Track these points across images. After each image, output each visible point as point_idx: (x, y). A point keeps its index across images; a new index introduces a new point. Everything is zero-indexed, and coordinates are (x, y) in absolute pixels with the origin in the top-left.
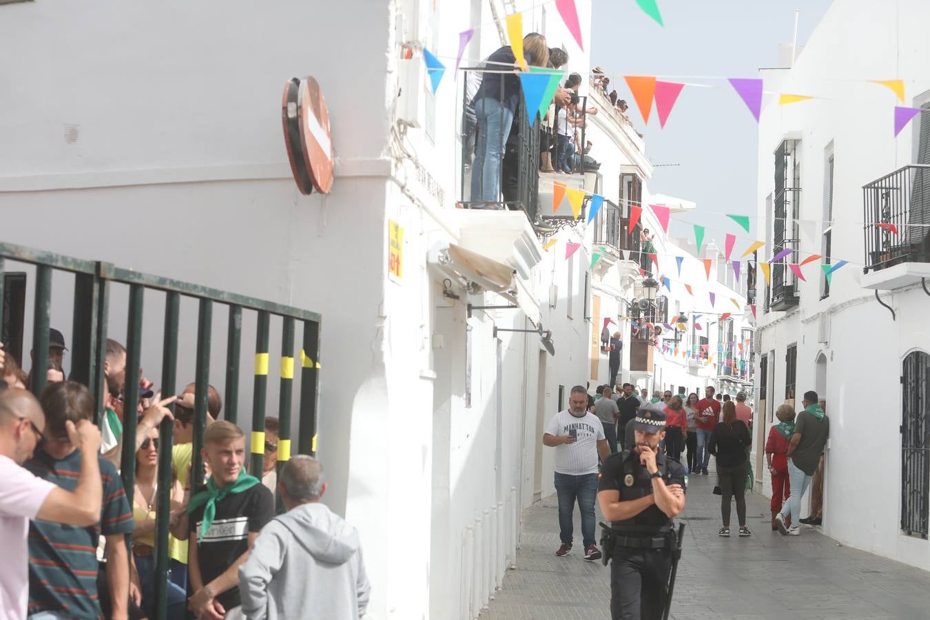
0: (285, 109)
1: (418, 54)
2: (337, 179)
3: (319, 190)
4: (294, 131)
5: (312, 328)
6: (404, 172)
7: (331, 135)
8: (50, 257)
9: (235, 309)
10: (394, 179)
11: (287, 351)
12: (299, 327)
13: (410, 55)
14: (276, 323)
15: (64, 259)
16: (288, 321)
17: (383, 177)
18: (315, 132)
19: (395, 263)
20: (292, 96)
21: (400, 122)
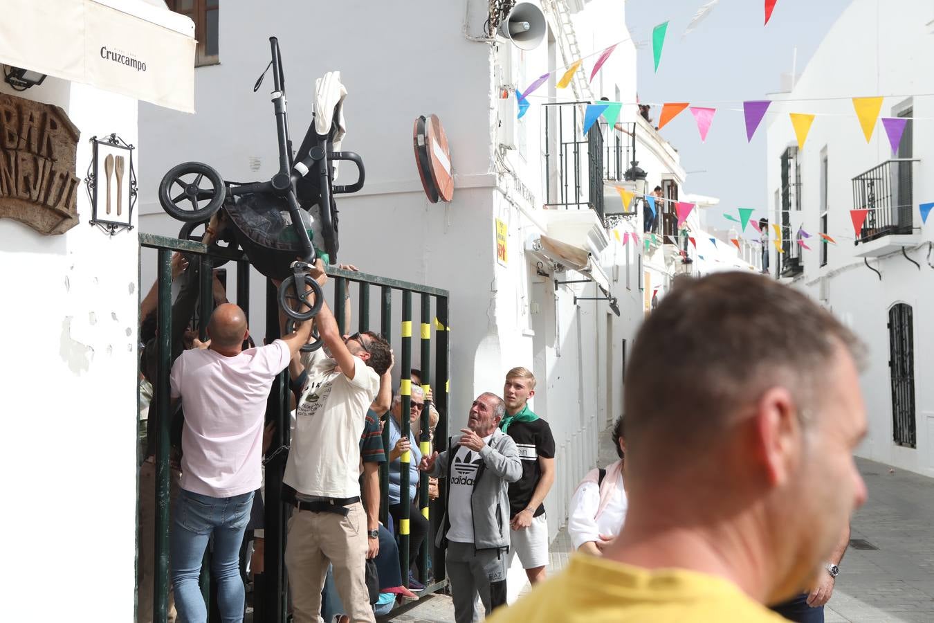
0: (416, 139)
1: (512, 95)
2: (456, 190)
3: (444, 199)
4: (423, 156)
5: (442, 301)
6: (506, 183)
7: (450, 158)
9: (386, 289)
10: (498, 189)
11: (425, 319)
12: (433, 301)
13: (506, 96)
14: (416, 299)
16: (425, 297)
17: (490, 187)
18: (438, 154)
19: (502, 251)
20: (420, 130)
21: (501, 146)
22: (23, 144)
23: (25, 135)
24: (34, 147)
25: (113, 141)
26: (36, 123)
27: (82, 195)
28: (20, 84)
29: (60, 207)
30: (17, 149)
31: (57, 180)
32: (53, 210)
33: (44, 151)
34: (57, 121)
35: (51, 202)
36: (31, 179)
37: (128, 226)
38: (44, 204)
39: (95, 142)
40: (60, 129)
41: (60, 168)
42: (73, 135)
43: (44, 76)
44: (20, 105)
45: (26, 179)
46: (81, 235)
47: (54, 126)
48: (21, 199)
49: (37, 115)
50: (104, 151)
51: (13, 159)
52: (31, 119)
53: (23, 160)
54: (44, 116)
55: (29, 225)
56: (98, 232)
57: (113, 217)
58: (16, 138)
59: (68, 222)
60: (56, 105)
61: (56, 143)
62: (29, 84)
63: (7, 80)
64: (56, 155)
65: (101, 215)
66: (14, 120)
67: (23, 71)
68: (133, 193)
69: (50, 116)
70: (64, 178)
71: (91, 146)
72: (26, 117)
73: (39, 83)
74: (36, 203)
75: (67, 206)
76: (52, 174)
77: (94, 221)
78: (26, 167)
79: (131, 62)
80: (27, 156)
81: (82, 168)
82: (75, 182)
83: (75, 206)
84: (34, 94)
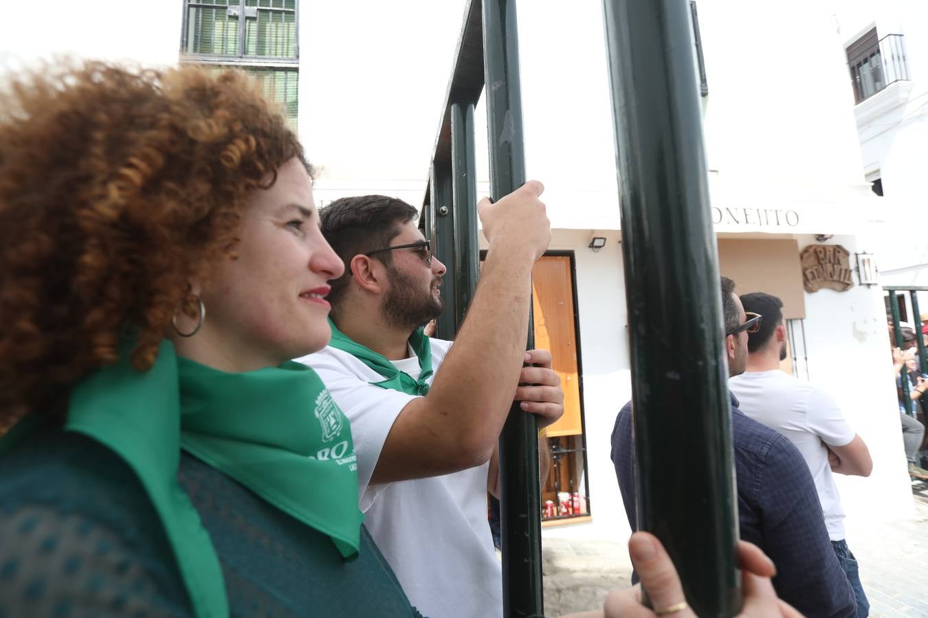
22: (828, 261)
23: (828, 258)
24: (832, 261)
25: (864, 253)
26: (832, 253)
27: (854, 275)
28: (822, 241)
29: (846, 281)
30: (826, 263)
31: (843, 272)
32: (843, 283)
33: (836, 262)
34: (840, 250)
35: (842, 280)
36: (833, 273)
37: (876, 284)
38: (839, 282)
39: (856, 255)
40: (842, 253)
41: (844, 267)
42: (847, 254)
43: (832, 235)
44: (824, 248)
45: (831, 274)
46: (856, 291)
47: (839, 252)
48: (830, 281)
49: (832, 249)
50: (861, 257)
52: (830, 251)
53: (828, 266)
54: (834, 249)
55: (833, 289)
56: (864, 288)
57: (869, 282)
58: (824, 259)
59: (850, 287)
60: (839, 244)
61: (841, 258)
62: (826, 239)
63: (818, 239)
64: (841, 263)
65: (863, 281)
66: (823, 253)
67: (822, 236)
68: (876, 271)
69: (838, 249)
70: (846, 270)
72: (827, 251)
73: (830, 238)
74: (836, 281)
75: (849, 280)
76: (841, 270)
77: (861, 284)
78: (830, 269)
79: (878, 221)
80: (830, 265)
81: (852, 265)
82: (851, 271)
83: (851, 280)
84: (828, 242)
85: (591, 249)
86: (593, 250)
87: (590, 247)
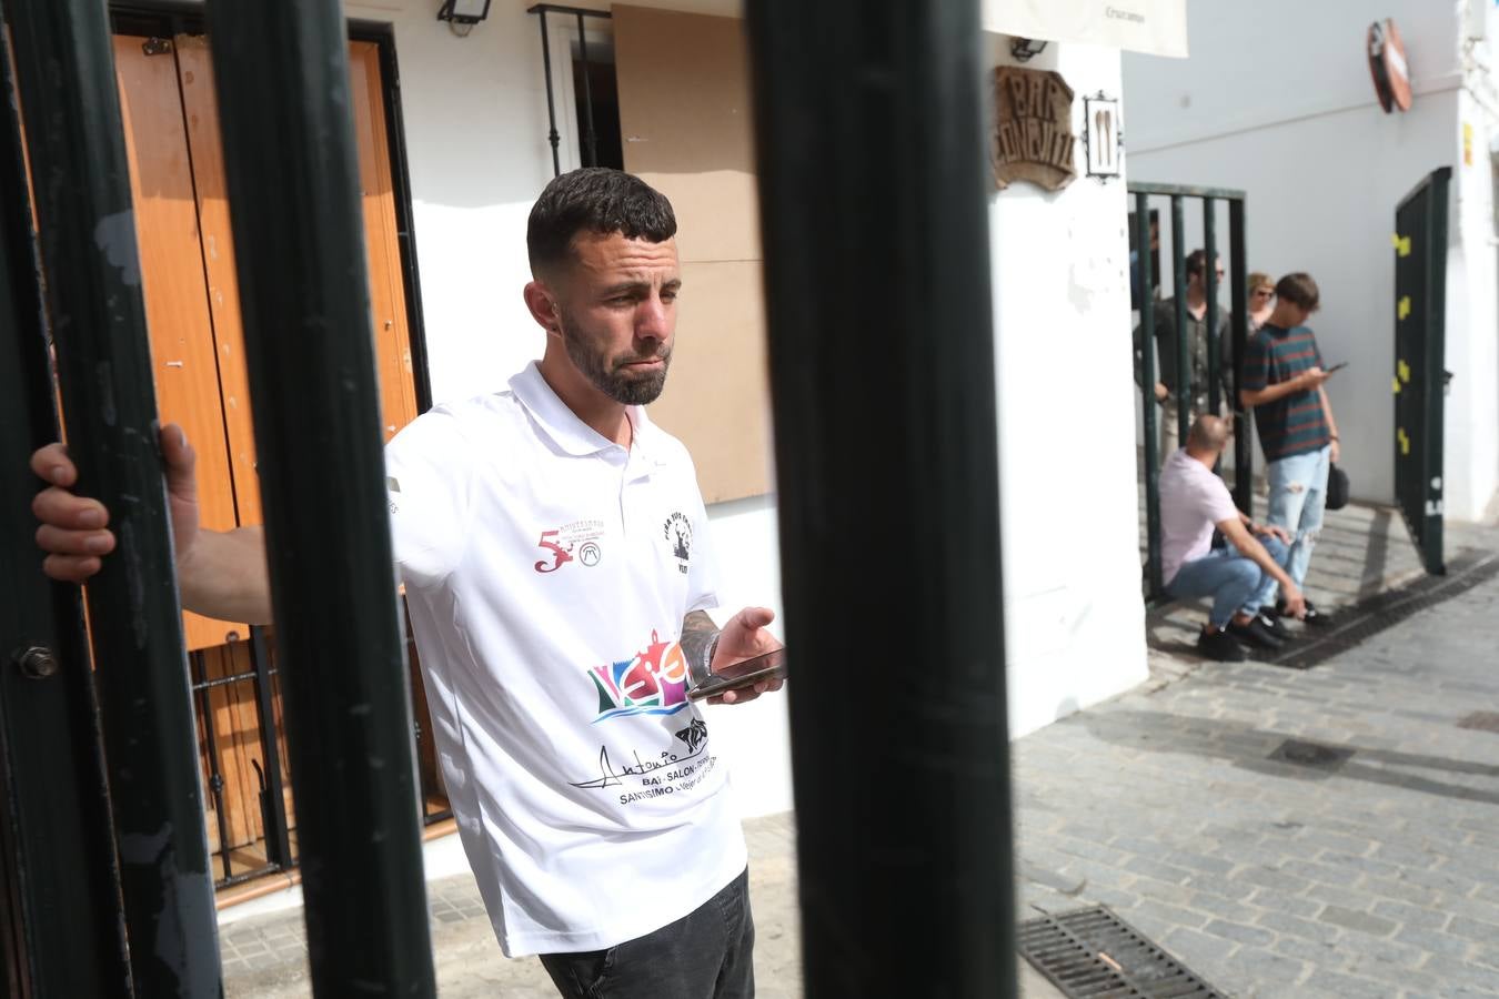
0: (1370, 49)
2: (1415, 97)
3: (1401, 108)
4: (1378, 64)
6: (1472, 81)
7: (1408, 63)
8: (1213, 191)
10: (1465, 88)
15: (1223, 191)
17: (1455, 86)
18: (1396, 62)
19: (1468, 155)
20: (1373, 39)
21: (1470, 38)
22: (1031, 111)
23: (1032, 102)
24: (1040, 113)
25: (1101, 97)
26: (1040, 90)
27: (1078, 148)
28: (1023, 56)
29: (1063, 165)
30: (1026, 116)
31: (1059, 140)
32: (1057, 168)
33: (1048, 115)
34: (1056, 85)
35: (1055, 161)
36: (1039, 142)
37: (1115, 175)
38: (1050, 165)
39: (1086, 101)
40: (1059, 94)
41: (1060, 129)
42: (1069, 96)
43: (1045, 43)
44: (1027, 76)
45: (1035, 144)
46: (1079, 188)
47: (1054, 90)
48: (1032, 162)
49: (1040, 82)
50: (1095, 107)
51: (1023, 126)
52: (1036, 86)
53: (1032, 125)
54: (1046, 82)
55: (1038, 185)
56: (1094, 181)
57: (1104, 169)
58: (1025, 106)
59: (1070, 177)
60: (1054, 70)
61: (1056, 105)
62: (1031, 54)
63: (1016, 51)
64: (1057, 117)
65: (1094, 168)
66: (1023, 89)
67: (1027, 41)
68: (1119, 143)
69: (1051, 82)
70: (1065, 137)
71: (1083, 103)
72: (1032, 85)
73: (1040, 51)
74: (1043, 163)
75: (1067, 161)
76: (1055, 135)
77: (1089, 174)
78: (1034, 132)
79: (1132, 17)
80: (1034, 121)
81: (1076, 128)
82: (1072, 140)
83: (1072, 163)
84: (1037, 63)
85: (443, 23)
86: (452, 29)
87: (440, 17)
